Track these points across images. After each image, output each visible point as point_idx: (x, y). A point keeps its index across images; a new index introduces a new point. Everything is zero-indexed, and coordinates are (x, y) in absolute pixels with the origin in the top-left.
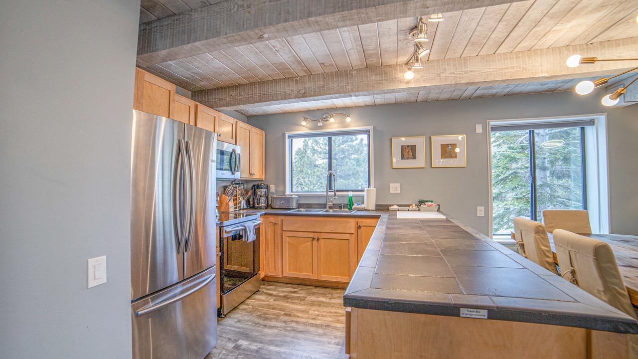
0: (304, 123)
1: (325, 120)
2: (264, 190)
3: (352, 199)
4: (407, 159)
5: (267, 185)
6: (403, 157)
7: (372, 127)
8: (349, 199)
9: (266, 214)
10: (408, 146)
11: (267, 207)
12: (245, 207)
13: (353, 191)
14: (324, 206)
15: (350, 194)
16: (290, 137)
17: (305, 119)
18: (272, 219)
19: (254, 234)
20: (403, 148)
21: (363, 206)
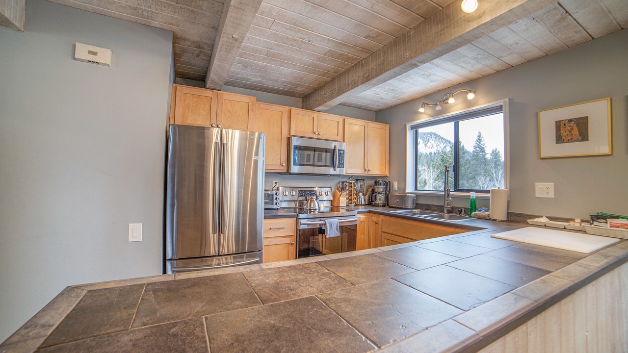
0: (421, 110)
1: (445, 101)
2: (382, 187)
3: (475, 201)
4: (569, 141)
5: (389, 182)
6: (559, 139)
7: (507, 100)
8: (471, 202)
9: (369, 212)
10: (570, 121)
11: (386, 204)
12: (363, 203)
13: (477, 191)
14: (441, 209)
15: (473, 195)
16: (412, 128)
17: (424, 105)
18: (374, 218)
19: (337, 230)
20: (559, 125)
21: (487, 213)
